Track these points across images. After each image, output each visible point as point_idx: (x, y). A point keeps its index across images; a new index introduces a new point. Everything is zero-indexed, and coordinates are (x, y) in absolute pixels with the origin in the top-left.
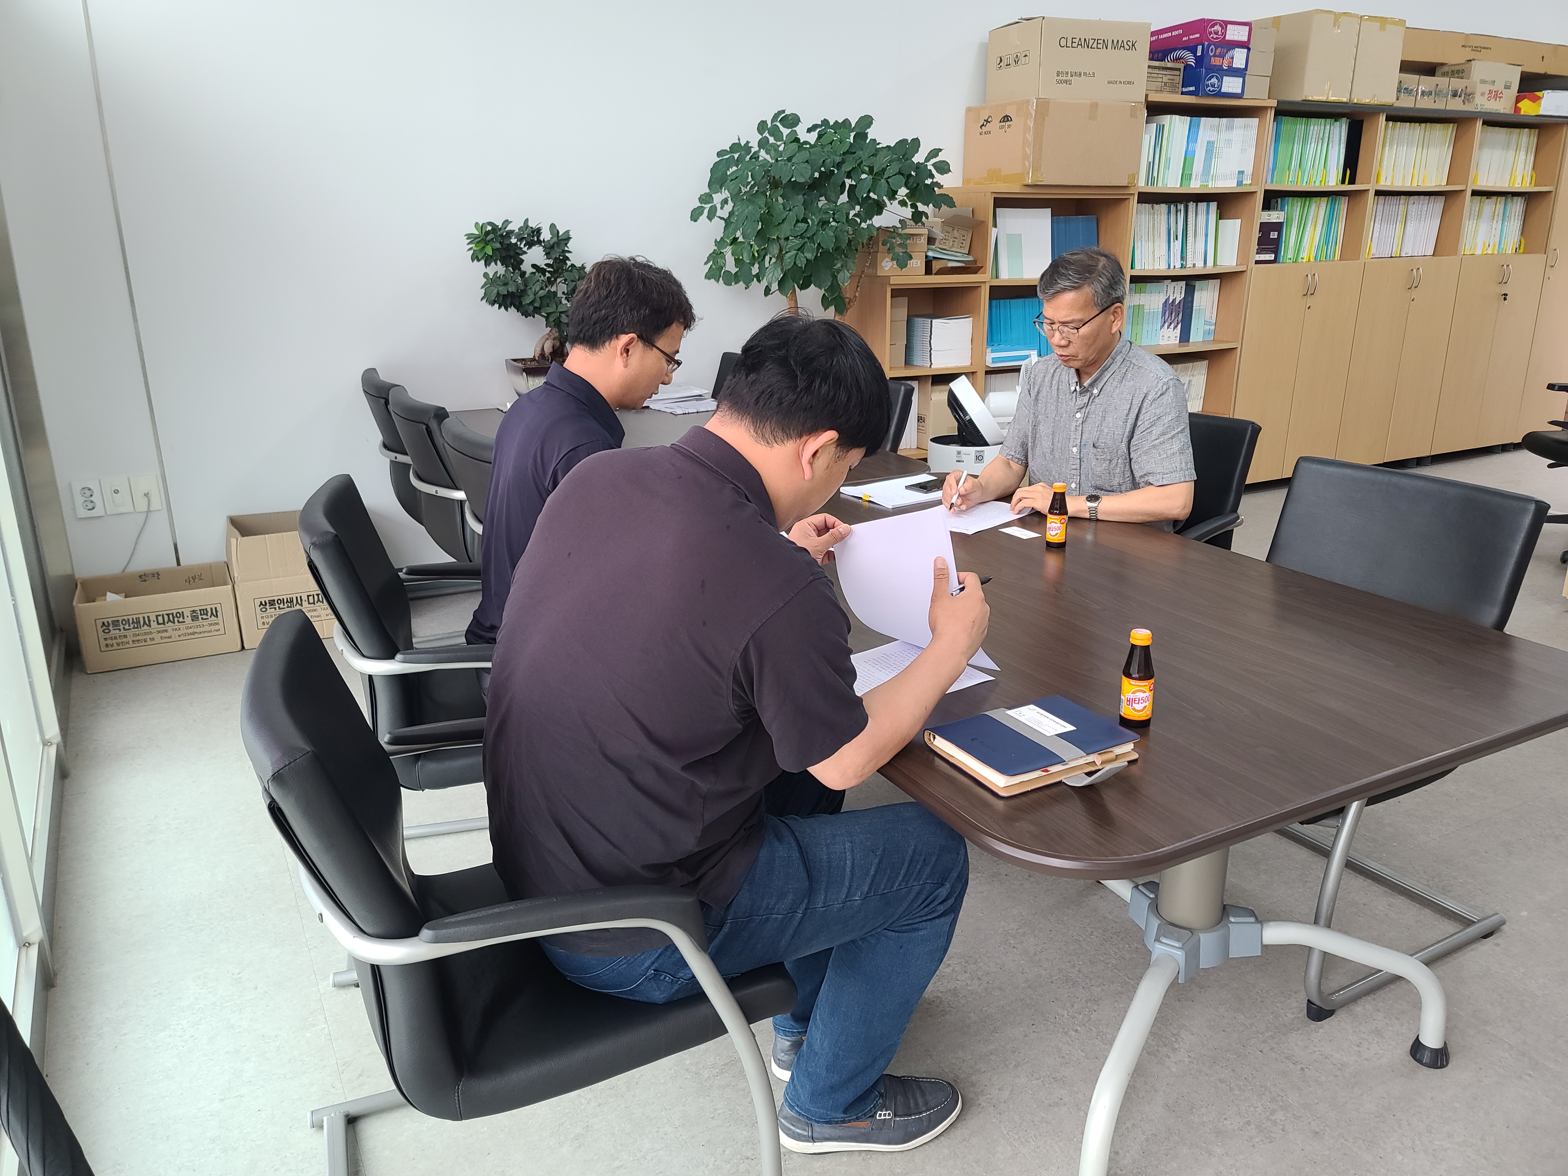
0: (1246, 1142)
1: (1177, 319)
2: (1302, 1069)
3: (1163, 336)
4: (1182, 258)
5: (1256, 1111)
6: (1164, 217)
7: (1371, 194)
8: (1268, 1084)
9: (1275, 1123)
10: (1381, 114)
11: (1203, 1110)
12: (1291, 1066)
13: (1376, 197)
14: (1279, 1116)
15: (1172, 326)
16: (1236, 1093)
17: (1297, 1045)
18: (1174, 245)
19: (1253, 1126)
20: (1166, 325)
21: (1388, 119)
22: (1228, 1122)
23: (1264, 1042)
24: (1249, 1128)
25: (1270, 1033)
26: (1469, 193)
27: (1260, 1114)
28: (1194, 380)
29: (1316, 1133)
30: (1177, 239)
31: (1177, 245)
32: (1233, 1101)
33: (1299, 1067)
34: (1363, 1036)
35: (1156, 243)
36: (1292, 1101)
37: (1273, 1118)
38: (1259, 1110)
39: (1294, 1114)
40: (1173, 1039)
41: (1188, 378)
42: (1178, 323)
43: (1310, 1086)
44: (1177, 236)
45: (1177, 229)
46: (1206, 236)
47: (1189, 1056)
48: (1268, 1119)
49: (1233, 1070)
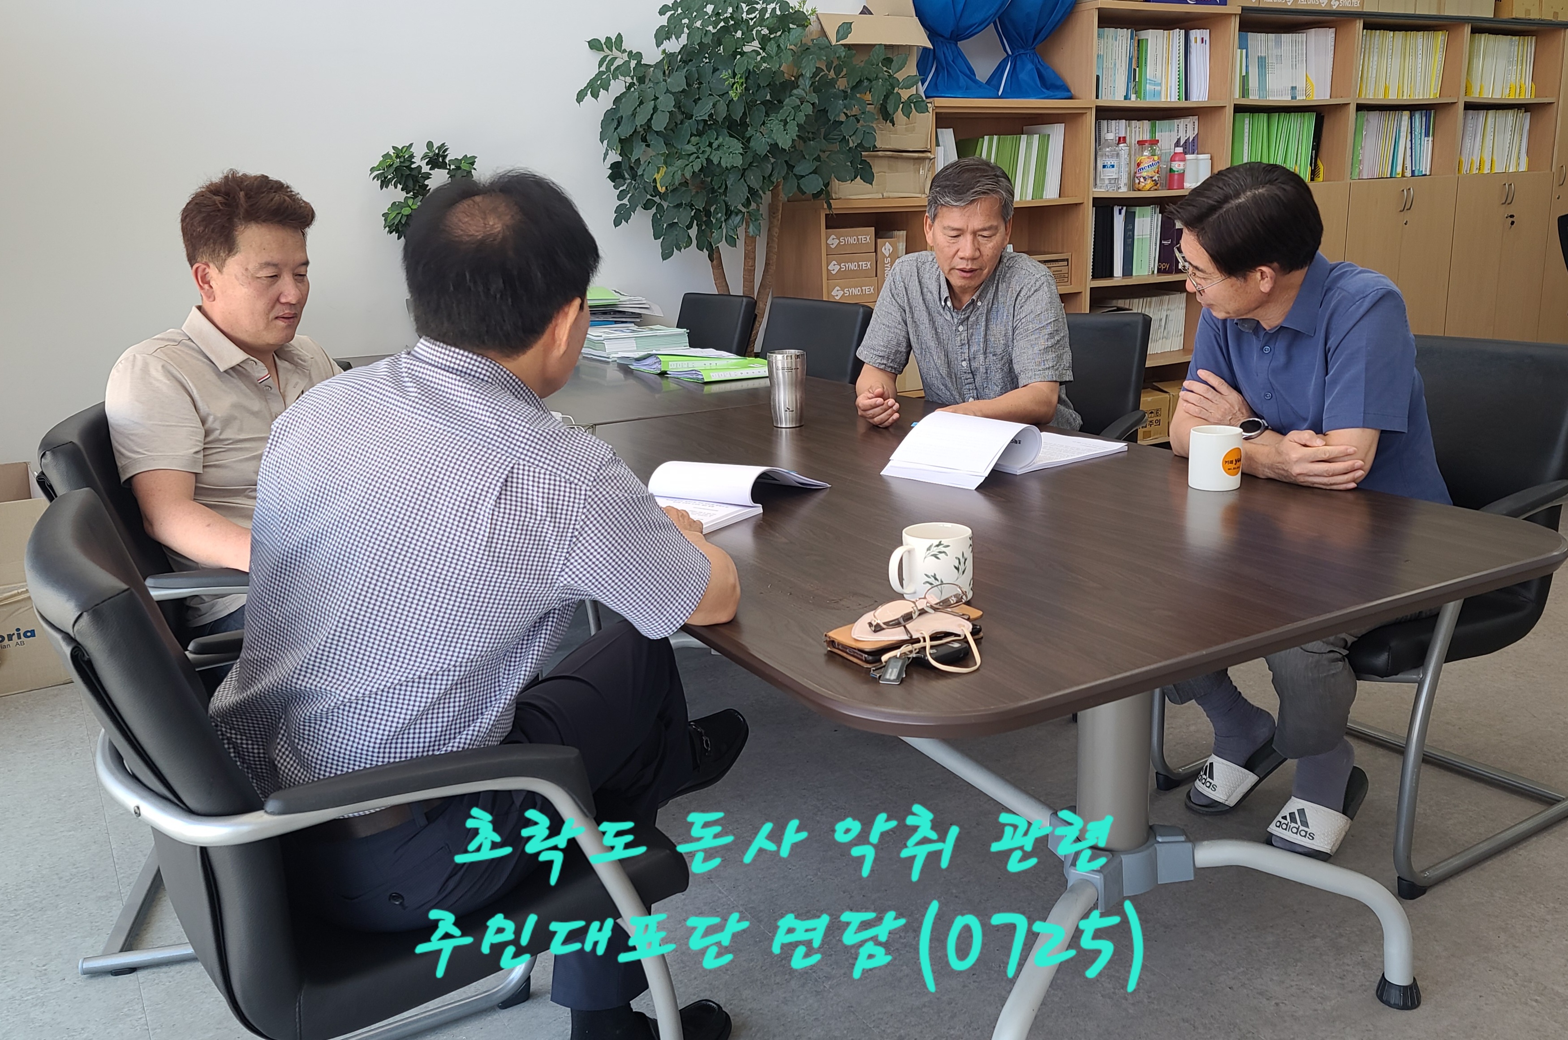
2: (1277, 1004)
7: (1353, 108)
8: (1237, 1021)
10: (1358, 21)
12: (1264, 1001)
16: (1200, 1031)
17: (1271, 980)
21: (1367, 26)
25: (1242, 969)
26: (1461, 106)
33: (1273, 1003)
34: (1347, 968)
41: (1166, 311)
43: (1285, 1021)
47: (1149, 997)
49: (1198, 1009)
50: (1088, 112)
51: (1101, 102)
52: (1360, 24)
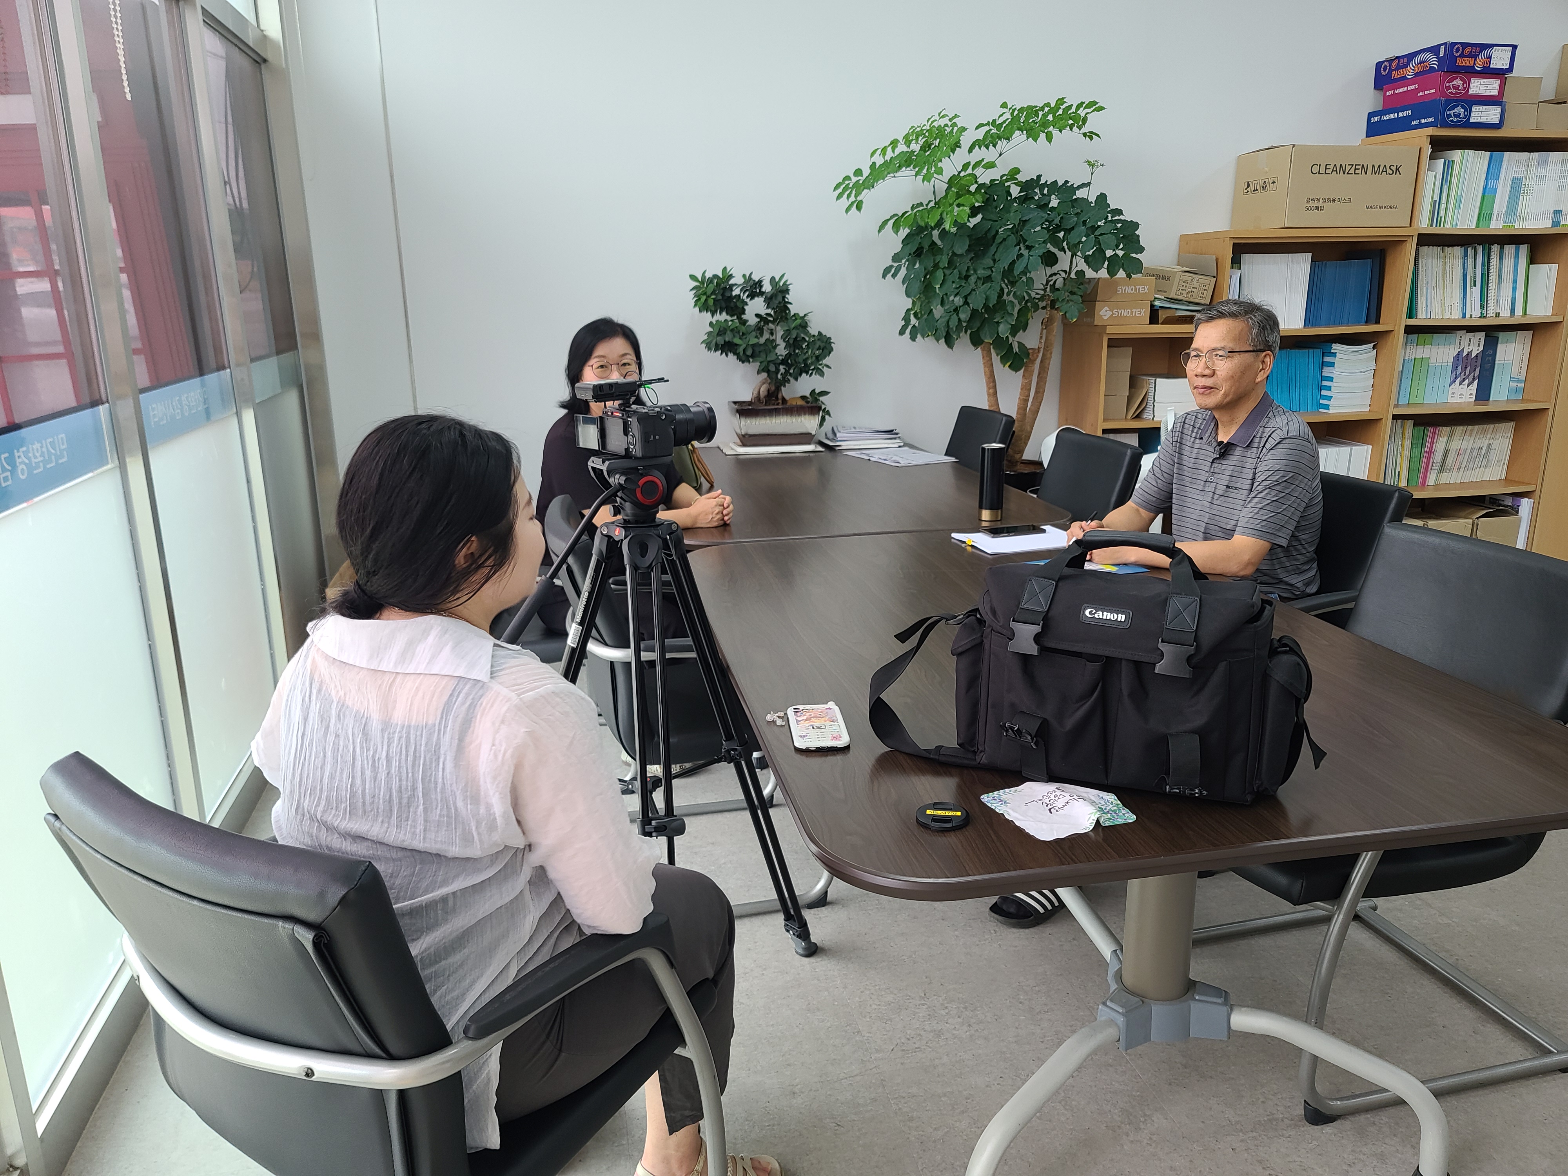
1: (1473, 374)
3: (1453, 393)
4: (1482, 307)
6: (1458, 262)
15: (1466, 382)
18: (1471, 292)
20: (1458, 381)
28: (1496, 444)
30: (1475, 285)
31: (1474, 293)
35: (1448, 290)
41: (1487, 441)
42: (1474, 380)
44: (1475, 282)
45: (1475, 273)
46: (1515, 281)
51: (1432, 230)
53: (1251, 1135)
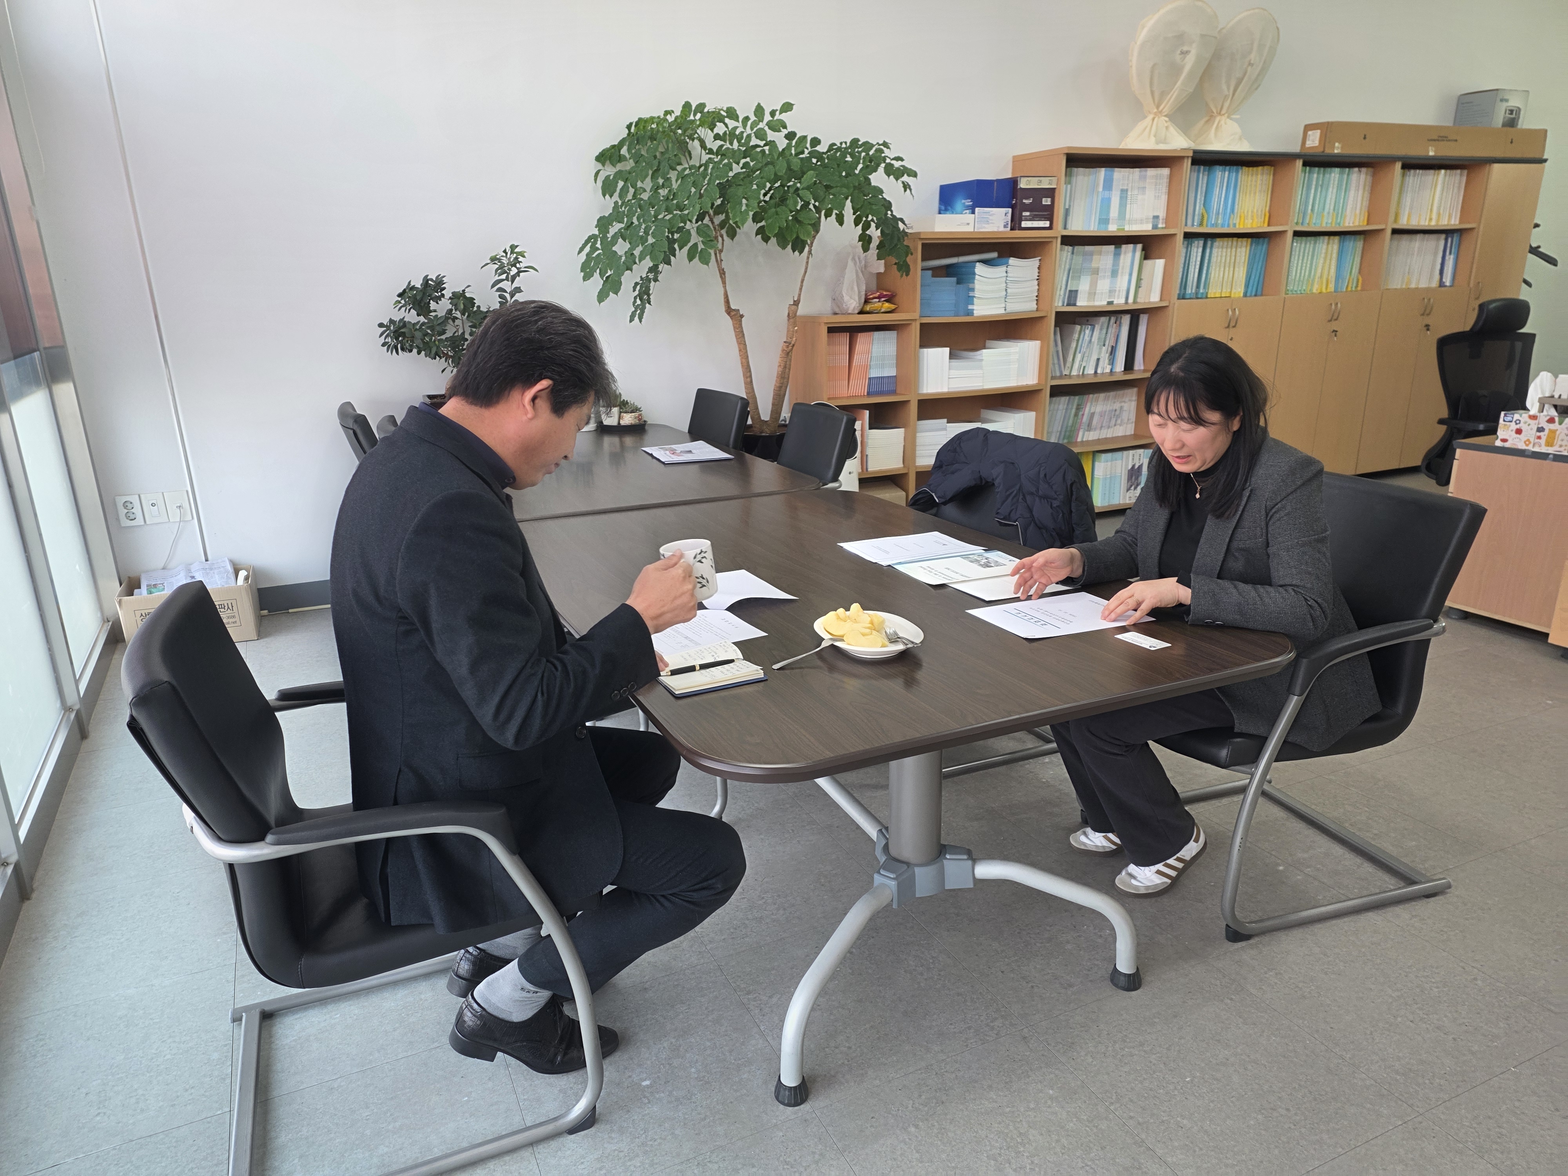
0: (961, 1043)
2: (1032, 987)
5: (979, 1018)
7: (1290, 234)
8: (999, 998)
9: (993, 1028)
10: (1298, 161)
11: (935, 1016)
13: (1296, 238)
14: (998, 1023)
16: (968, 1004)
17: (1035, 968)
19: (972, 1031)
21: (1305, 164)
22: (953, 1027)
23: (1007, 965)
24: (968, 1032)
25: (1016, 958)
26: (1389, 232)
27: (981, 1021)
28: (1125, 405)
29: (1025, 1038)
32: (963, 1010)
33: (1030, 985)
34: (1096, 962)
36: (1014, 1011)
37: (992, 1024)
38: (982, 1018)
39: (1011, 1022)
40: (931, 961)
41: (1119, 403)
43: (1033, 1001)
46: (1131, 275)
47: (939, 975)
48: (987, 1025)
49: (972, 986)
50: (1054, 240)
51: (1065, 233)
52: (1299, 163)
53: (1013, 959)
